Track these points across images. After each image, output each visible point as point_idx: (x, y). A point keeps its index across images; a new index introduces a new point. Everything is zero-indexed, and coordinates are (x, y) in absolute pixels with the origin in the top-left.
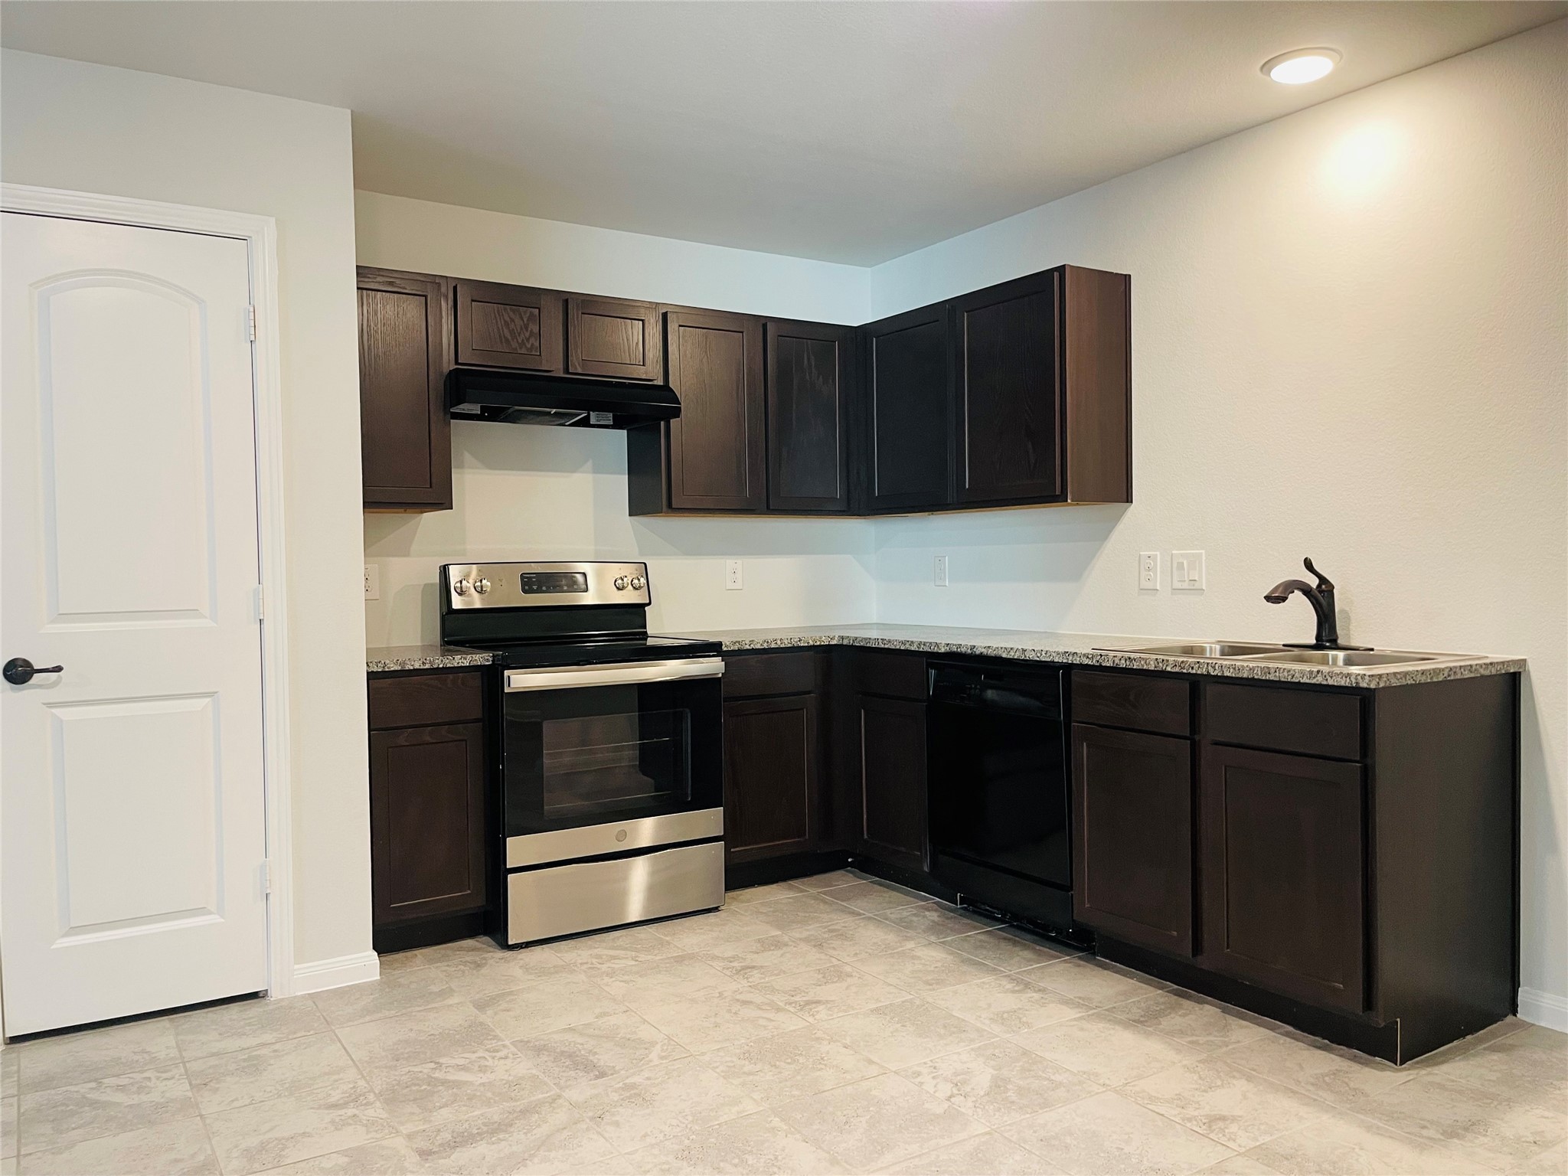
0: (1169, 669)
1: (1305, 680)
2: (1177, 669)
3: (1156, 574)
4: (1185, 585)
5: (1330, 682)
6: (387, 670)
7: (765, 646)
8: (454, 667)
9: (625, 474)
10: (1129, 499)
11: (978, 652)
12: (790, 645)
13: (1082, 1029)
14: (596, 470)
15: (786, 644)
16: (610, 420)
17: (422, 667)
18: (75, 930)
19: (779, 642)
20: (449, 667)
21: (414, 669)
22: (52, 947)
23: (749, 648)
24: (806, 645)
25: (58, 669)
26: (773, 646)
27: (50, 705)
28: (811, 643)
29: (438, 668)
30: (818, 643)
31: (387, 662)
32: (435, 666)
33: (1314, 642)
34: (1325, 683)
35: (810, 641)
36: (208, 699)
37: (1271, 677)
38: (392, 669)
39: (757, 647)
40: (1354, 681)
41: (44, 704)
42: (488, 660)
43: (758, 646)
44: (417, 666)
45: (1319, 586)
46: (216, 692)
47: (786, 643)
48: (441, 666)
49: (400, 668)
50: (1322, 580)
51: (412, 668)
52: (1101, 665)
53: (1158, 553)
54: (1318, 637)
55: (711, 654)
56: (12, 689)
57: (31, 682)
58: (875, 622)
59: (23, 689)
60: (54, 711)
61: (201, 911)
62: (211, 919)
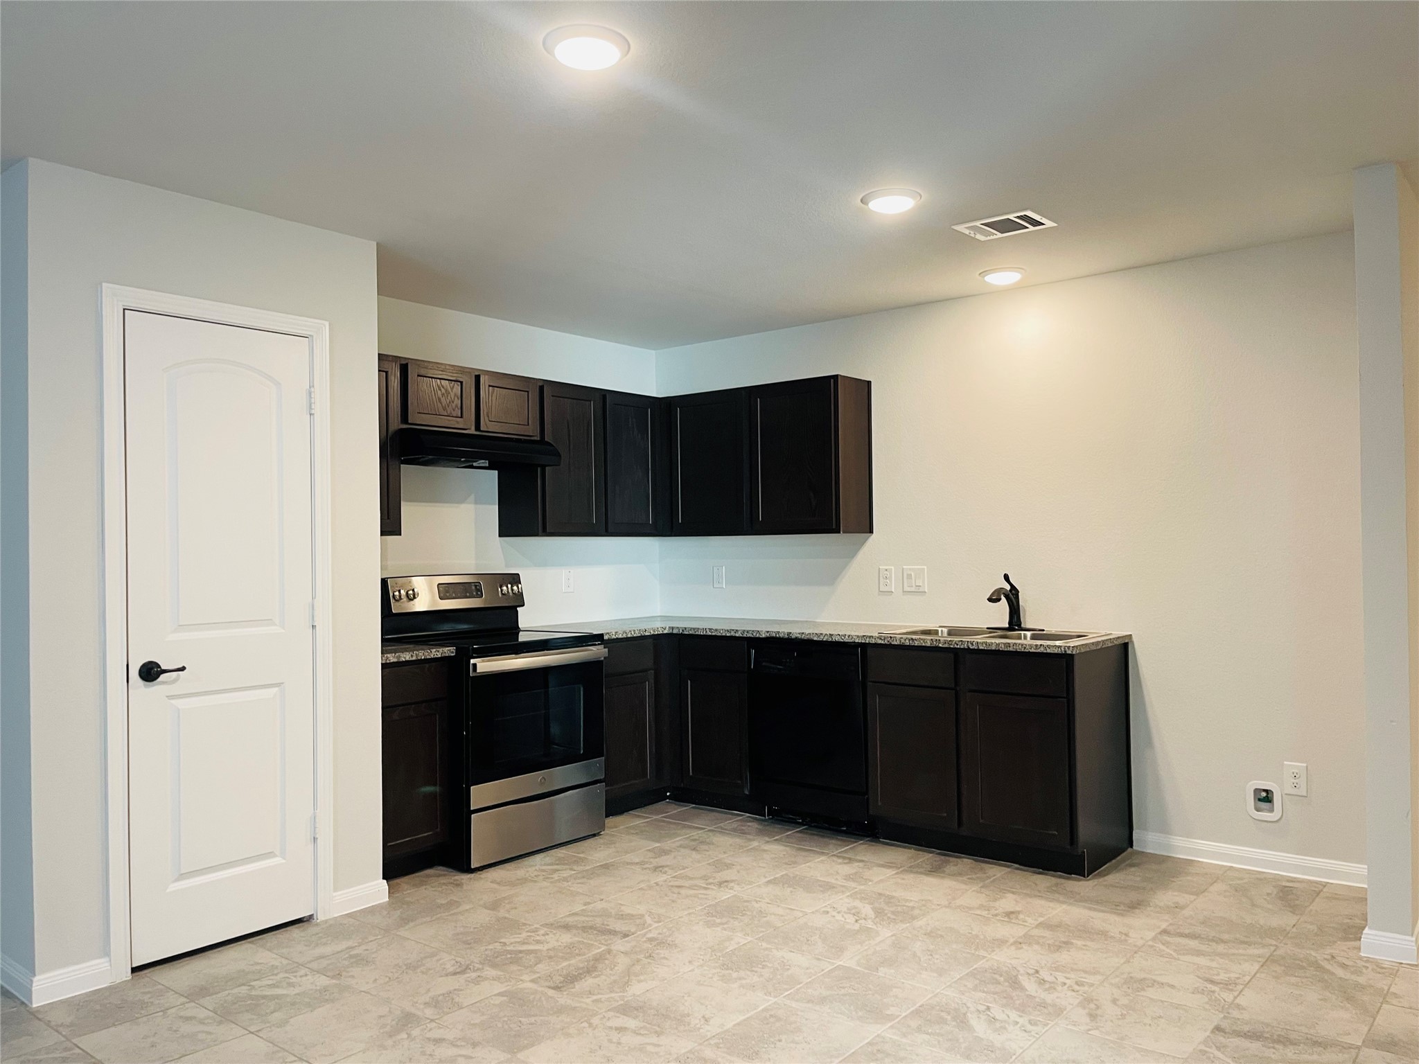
0: (940, 645)
1: (1033, 650)
2: (946, 646)
3: (891, 581)
4: (913, 589)
5: (1049, 651)
6: (389, 662)
7: (625, 635)
8: (432, 658)
9: (495, 504)
10: (871, 531)
11: (793, 637)
12: (639, 635)
13: (903, 879)
14: (476, 503)
16: (486, 463)
17: (411, 659)
18: (182, 877)
19: (633, 633)
20: (428, 659)
22: (168, 891)
24: (649, 634)
25: (183, 669)
26: (629, 636)
27: (171, 698)
28: (652, 633)
29: (421, 660)
30: (656, 633)
31: (388, 656)
32: (419, 658)
33: (1007, 626)
34: (1045, 651)
36: (276, 689)
37: (1011, 649)
38: (392, 661)
40: (1063, 649)
41: (167, 697)
42: (453, 653)
43: (620, 636)
44: (407, 659)
45: (1010, 591)
46: (282, 683)
48: (423, 658)
49: (397, 660)
50: (1013, 587)
51: (404, 660)
52: (891, 644)
53: (893, 568)
54: (1010, 623)
55: (597, 643)
56: (145, 686)
57: (159, 680)
58: (659, 615)
59: (154, 685)
60: (173, 702)
61: (270, 855)
62: (277, 860)
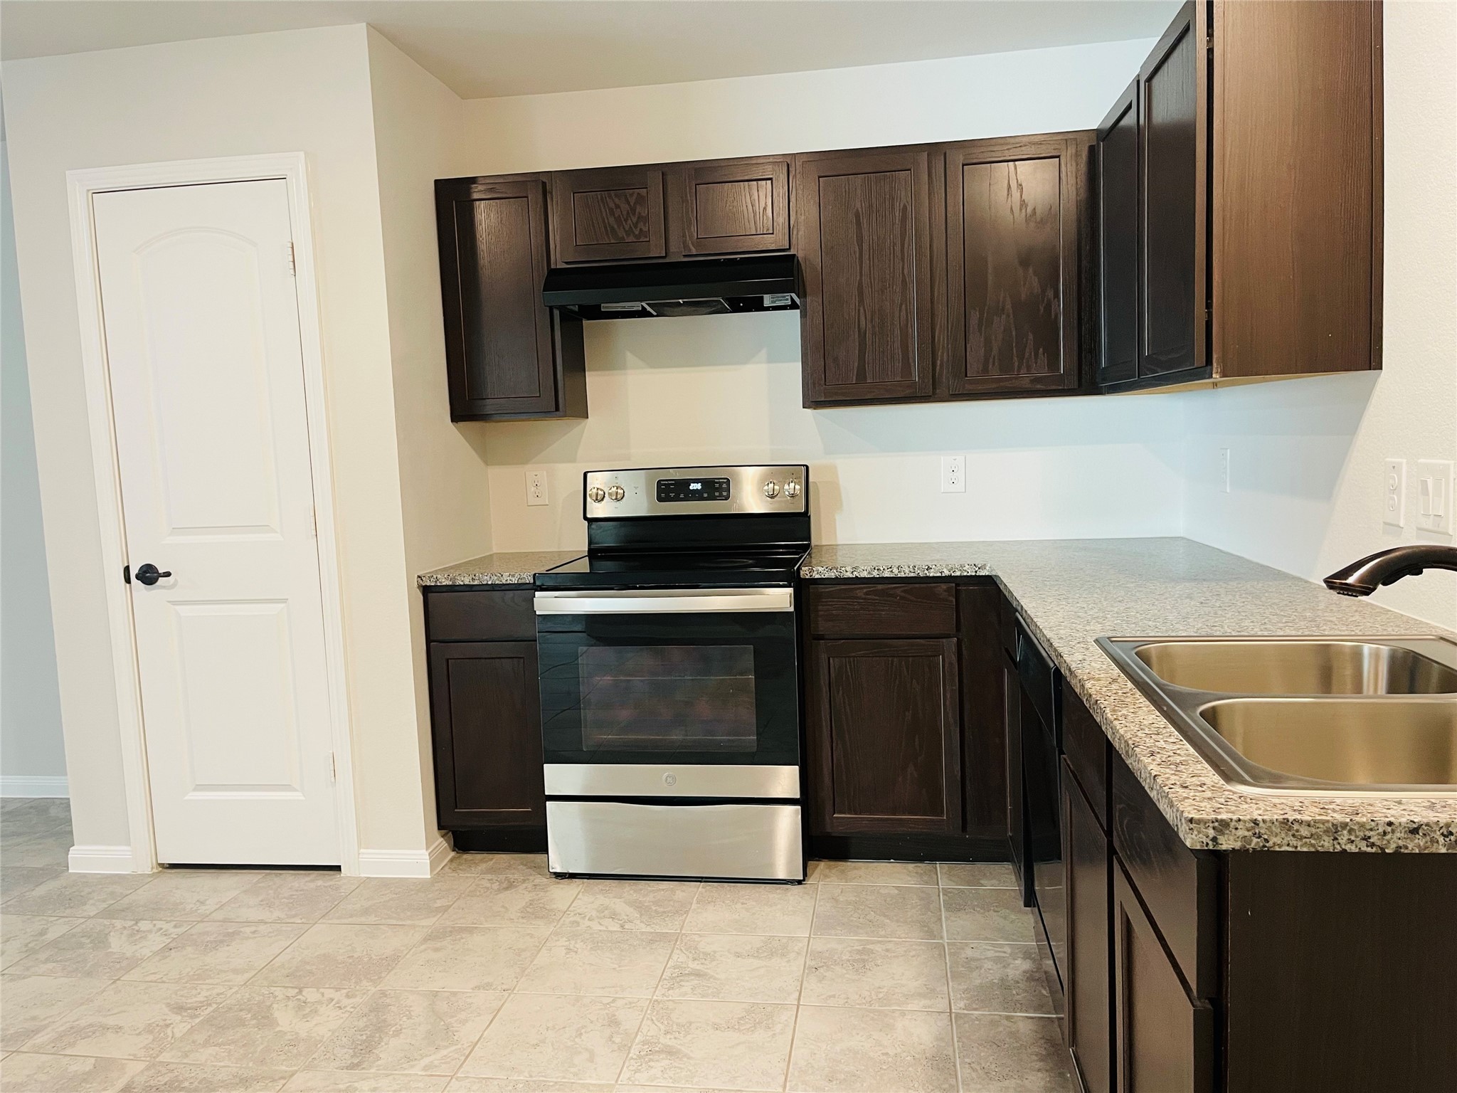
3: (1400, 498)
6: (439, 584)
7: (875, 574)
9: (799, 361)
10: (1373, 363)
12: (912, 575)
14: (770, 360)
15: (906, 573)
16: (787, 299)
17: (472, 583)
18: (199, 788)
20: (497, 584)
21: (464, 585)
22: (186, 798)
23: (851, 576)
24: (940, 575)
25: (168, 574)
26: (887, 574)
27: (174, 603)
28: (946, 573)
29: (487, 584)
30: (958, 574)
31: (439, 576)
32: (485, 583)
35: (945, 570)
36: (283, 605)
38: (444, 584)
39: (862, 576)
41: (168, 602)
43: (865, 574)
44: (467, 583)
46: (287, 599)
47: (907, 571)
48: (490, 583)
49: (451, 583)
51: (462, 583)
56: (148, 589)
57: (157, 583)
59: (155, 590)
60: (177, 607)
61: (287, 787)
62: (297, 796)
